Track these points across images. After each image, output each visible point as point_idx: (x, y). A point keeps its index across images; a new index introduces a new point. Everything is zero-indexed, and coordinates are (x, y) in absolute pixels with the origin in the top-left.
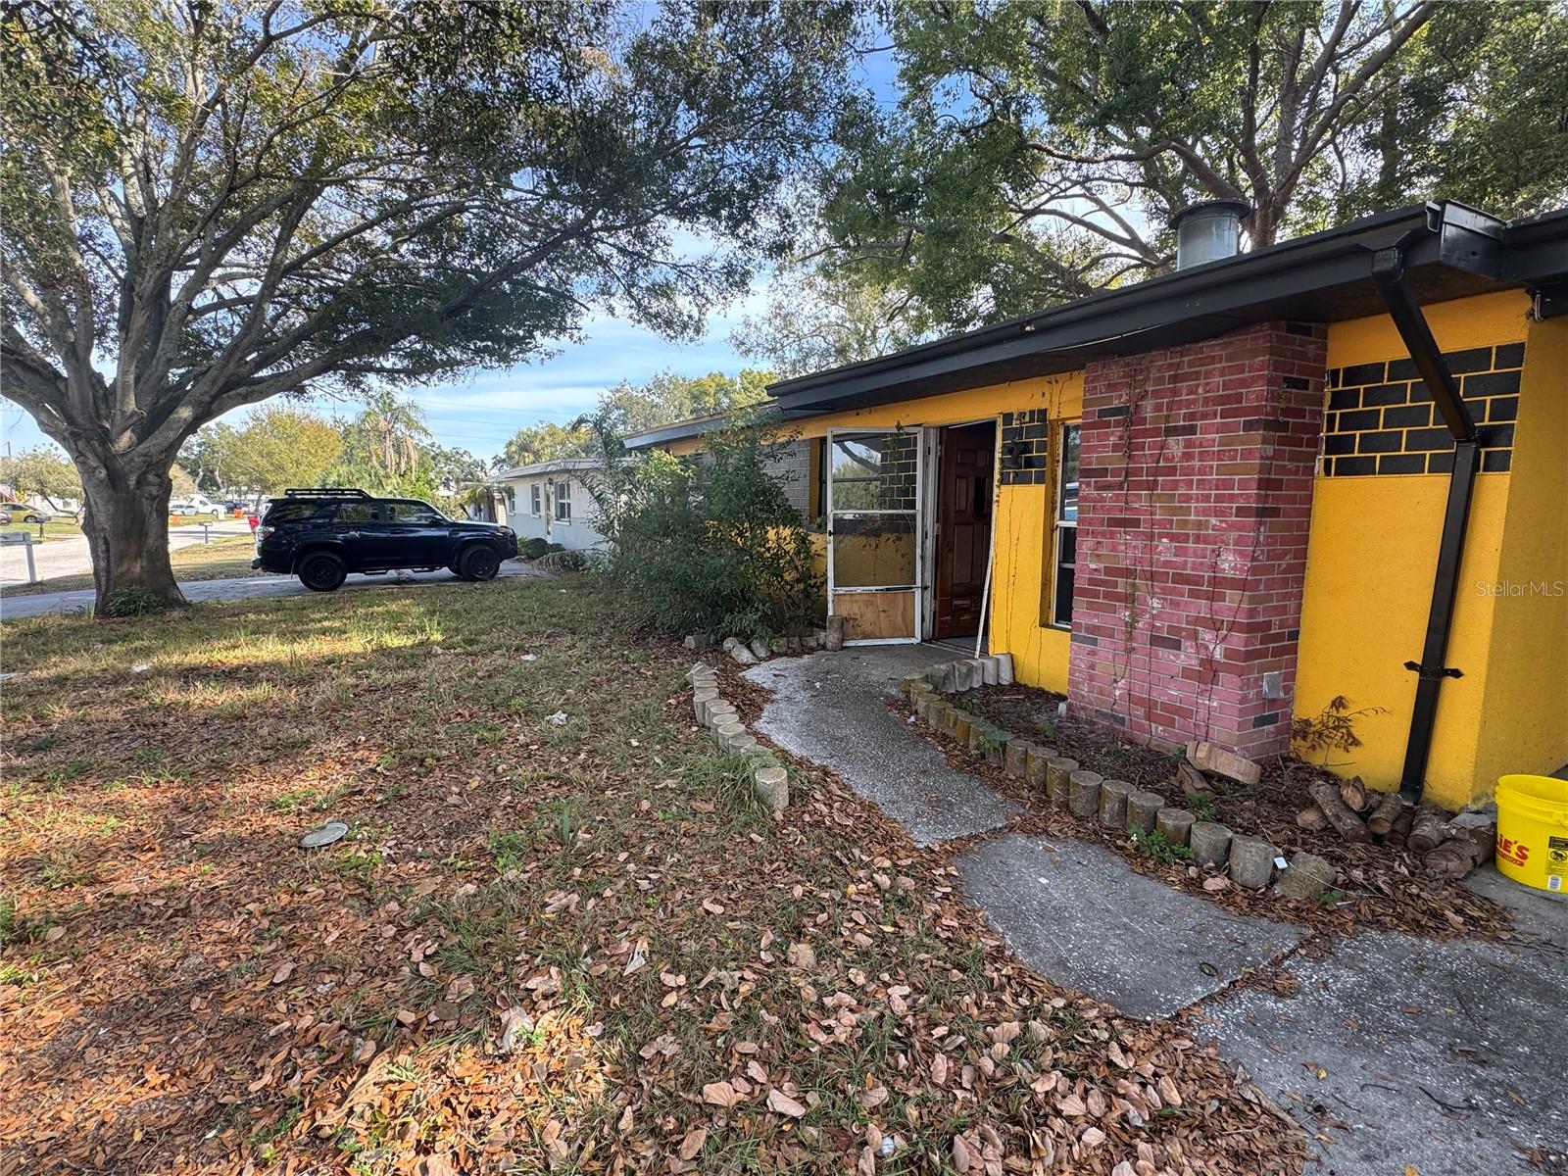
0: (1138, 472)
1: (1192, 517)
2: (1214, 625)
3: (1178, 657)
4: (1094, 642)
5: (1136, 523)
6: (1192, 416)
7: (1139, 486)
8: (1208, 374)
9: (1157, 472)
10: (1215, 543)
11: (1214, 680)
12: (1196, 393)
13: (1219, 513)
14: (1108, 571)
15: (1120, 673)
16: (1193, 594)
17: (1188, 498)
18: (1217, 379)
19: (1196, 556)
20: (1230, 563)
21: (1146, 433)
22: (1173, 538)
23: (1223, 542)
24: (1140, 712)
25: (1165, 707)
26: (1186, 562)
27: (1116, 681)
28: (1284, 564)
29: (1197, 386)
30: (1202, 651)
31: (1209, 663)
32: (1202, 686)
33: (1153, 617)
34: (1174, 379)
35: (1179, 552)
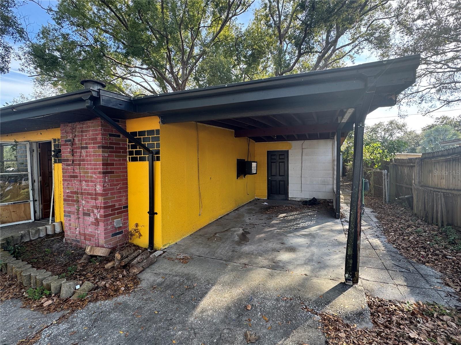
0: (76, 160)
1: (89, 175)
2: (97, 208)
3: (90, 219)
4: (70, 216)
5: (76, 177)
6: (86, 144)
7: (76, 165)
8: (89, 131)
9: (80, 160)
10: (95, 182)
11: (98, 225)
12: (87, 136)
13: (95, 173)
14: (72, 192)
15: (77, 226)
16: (92, 198)
17: (88, 169)
18: (91, 133)
19: (91, 187)
20: (99, 189)
21: (77, 148)
22: (86, 181)
23: (96, 182)
24: (83, 238)
25: (89, 235)
26: (89, 189)
27: (76, 229)
28: (118, 187)
29: (87, 134)
30: (95, 216)
31: (96, 219)
32: (96, 227)
33: (83, 207)
34: (82, 132)
35: (88, 185)
